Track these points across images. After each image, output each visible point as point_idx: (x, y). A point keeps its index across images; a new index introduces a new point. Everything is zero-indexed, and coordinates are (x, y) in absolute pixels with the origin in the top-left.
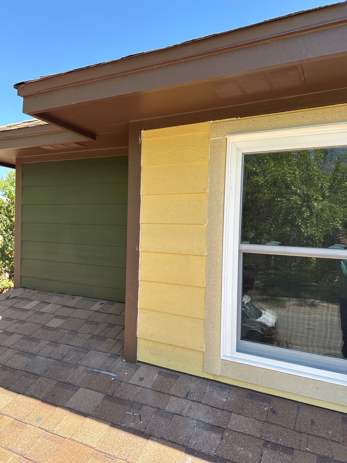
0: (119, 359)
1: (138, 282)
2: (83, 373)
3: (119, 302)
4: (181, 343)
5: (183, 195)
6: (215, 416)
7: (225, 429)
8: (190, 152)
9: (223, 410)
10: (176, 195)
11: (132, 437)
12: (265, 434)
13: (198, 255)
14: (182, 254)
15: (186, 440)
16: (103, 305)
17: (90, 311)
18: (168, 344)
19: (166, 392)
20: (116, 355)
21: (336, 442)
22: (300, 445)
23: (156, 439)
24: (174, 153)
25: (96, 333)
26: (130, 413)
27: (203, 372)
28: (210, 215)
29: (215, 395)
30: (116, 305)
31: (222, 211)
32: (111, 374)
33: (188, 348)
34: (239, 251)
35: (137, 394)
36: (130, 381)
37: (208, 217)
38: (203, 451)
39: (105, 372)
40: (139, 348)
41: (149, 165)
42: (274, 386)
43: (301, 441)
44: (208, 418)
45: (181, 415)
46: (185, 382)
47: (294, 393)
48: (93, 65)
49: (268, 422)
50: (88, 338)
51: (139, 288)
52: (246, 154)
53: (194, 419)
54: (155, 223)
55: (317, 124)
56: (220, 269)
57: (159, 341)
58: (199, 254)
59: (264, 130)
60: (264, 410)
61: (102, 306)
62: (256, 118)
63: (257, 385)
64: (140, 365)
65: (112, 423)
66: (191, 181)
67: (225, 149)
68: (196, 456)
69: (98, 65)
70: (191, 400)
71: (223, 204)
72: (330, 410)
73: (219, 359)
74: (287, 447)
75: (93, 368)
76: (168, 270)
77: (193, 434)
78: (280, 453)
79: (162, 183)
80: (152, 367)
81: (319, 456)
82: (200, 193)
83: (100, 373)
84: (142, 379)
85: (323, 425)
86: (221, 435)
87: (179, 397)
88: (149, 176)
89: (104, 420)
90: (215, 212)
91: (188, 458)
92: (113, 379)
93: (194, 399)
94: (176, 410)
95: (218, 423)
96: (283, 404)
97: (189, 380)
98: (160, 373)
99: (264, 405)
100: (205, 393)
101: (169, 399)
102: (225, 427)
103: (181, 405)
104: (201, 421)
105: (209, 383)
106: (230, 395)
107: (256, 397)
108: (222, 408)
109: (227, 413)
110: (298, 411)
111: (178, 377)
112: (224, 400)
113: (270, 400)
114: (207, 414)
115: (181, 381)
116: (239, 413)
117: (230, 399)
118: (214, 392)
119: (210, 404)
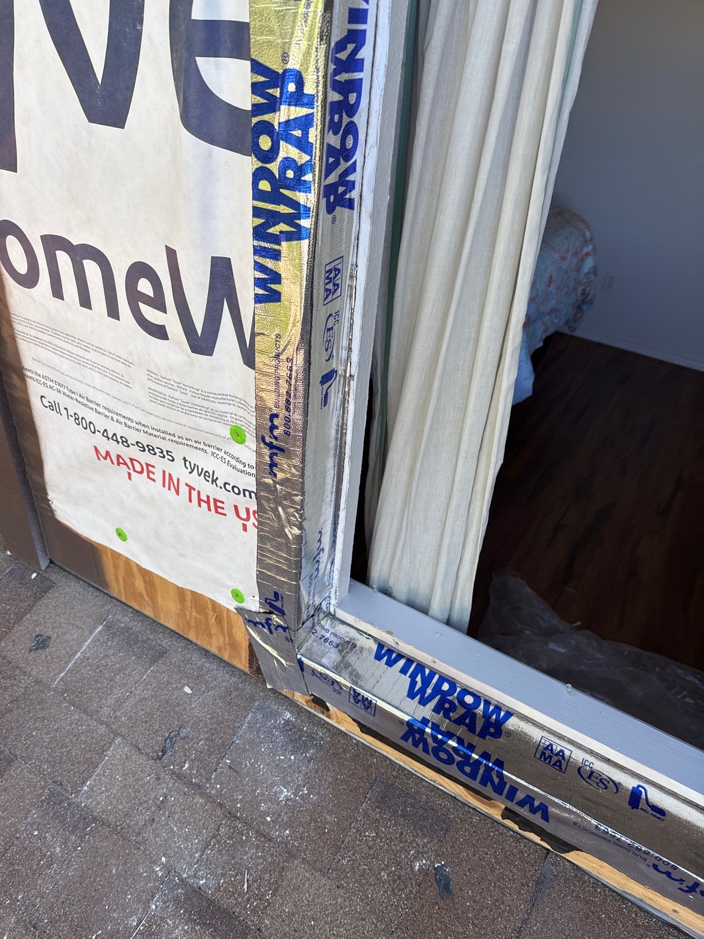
6: (234, 858)
7: (250, 930)
9: (269, 838)
60: (412, 869)
70: (173, 773)
84: (44, 641)
87: (139, 749)
93: (184, 768)
94: (111, 803)
95: (236, 896)
96: (487, 854)
97: (192, 677)
98: (108, 627)
99: (418, 845)
100: (229, 748)
101: (102, 752)
102: (253, 921)
103: (134, 787)
104: (180, 874)
105: (256, 700)
106: (311, 772)
107: (399, 798)
108: (267, 831)
109: (280, 855)
110: (533, 903)
111: (163, 653)
112: (283, 796)
113: (444, 826)
114: (209, 847)
115: (164, 677)
116: (318, 865)
117: (306, 794)
118: (261, 749)
119: (232, 802)
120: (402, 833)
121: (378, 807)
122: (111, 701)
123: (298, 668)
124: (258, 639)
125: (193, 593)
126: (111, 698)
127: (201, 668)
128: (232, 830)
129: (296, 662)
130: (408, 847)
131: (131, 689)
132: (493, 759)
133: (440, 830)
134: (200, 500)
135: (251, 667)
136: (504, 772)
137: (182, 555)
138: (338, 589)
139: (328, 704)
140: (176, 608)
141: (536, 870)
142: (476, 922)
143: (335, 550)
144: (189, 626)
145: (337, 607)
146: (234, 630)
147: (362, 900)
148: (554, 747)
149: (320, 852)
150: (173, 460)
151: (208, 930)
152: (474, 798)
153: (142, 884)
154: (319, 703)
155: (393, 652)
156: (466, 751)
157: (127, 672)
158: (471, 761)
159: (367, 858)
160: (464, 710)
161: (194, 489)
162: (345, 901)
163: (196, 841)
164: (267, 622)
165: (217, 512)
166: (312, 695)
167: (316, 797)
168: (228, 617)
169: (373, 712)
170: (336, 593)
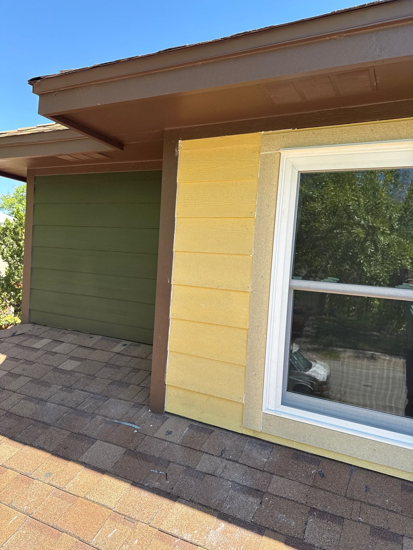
0: (143, 409)
1: (169, 320)
2: (101, 424)
3: (145, 344)
4: (217, 393)
5: (226, 219)
6: (253, 477)
7: (264, 493)
8: (236, 168)
9: (263, 471)
10: (217, 219)
11: (156, 498)
12: (312, 500)
13: (240, 290)
14: (222, 289)
15: (219, 503)
16: (127, 346)
17: (110, 353)
18: (202, 393)
19: (198, 448)
20: (140, 404)
21: (393, 512)
22: (351, 514)
23: (184, 501)
24: (216, 168)
25: (117, 378)
26: (154, 471)
27: (241, 427)
28: (256, 244)
29: (255, 454)
30: (141, 346)
31: (272, 239)
32: (133, 426)
33: (224, 399)
34: (290, 288)
35: (163, 450)
36: (155, 434)
37: (255, 247)
38: (239, 516)
39: (126, 424)
40: (167, 396)
41: (187, 182)
42: (324, 446)
43: (352, 509)
44: (246, 480)
45: (214, 475)
46: (220, 438)
47: (347, 454)
48: (125, 59)
49: (316, 487)
50: (108, 384)
51: (170, 328)
52: (302, 172)
53: (229, 480)
54: (191, 252)
55: (389, 140)
56: (266, 309)
57: (191, 390)
58: (242, 290)
59: (325, 144)
60: (311, 473)
61: (125, 347)
62: (317, 130)
63: (304, 444)
64: (168, 416)
65: (134, 481)
66: (236, 203)
67: (278, 165)
68: (230, 522)
69: (131, 60)
70: (227, 459)
71: (273, 231)
72: (389, 475)
73: (261, 413)
74: (337, 516)
75: (112, 418)
76: (205, 308)
77: (227, 497)
78: (328, 522)
79: (200, 204)
80: (182, 420)
81: (372, 527)
82: (246, 218)
83: (121, 424)
84: (170, 432)
85: (380, 492)
86: (260, 499)
87: (213, 455)
88: (186, 195)
89: (124, 478)
90: (263, 241)
91: (221, 524)
92: (136, 431)
93: (230, 457)
94: (208, 469)
95: (258, 486)
96: (333, 467)
98: (191, 427)
99: (312, 467)
100: (243, 451)
105: (248, 440)
106: (272, 454)
108: (262, 469)
110: (351, 476)
111: (213, 432)
112: (265, 460)
114: (245, 476)
115: (215, 437)
116: (281, 475)
117: (272, 459)
118: (254, 451)
119: (249, 464)
120: (305, 465)
121: (296, 460)
122: (199, 444)
130: (309, 468)
133: (317, 463)
141: (349, 469)
151: (251, 495)
159: (296, 472)
162: (292, 483)
163: (240, 474)
167: (275, 460)
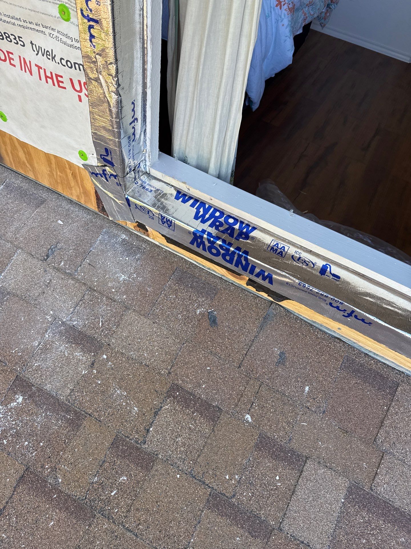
6: (94, 310)
7: (103, 345)
9: (114, 300)
12: (180, 367)
15: (21, 357)
29: (108, 261)
38: (49, 386)
43: (242, 395)
44: (79, 314)
45: (24, 299)
46: (54, 219)
60: (196, 313)
68: (33, 394)
70: (54, 268)
74: (211, 405)
77: (39, 345)
78: (194, 413)
85: (300, 368)
86: (94, 356)
87: (32, 255)
91: (17, 397)
93: (61, 265)
94: (18, 285)
95: (95, 329)
96: (238, 305)
97: (63, 215)
98: (7, 187)
99: (199, 302)
100: (89, 253)
101: (10, 257)
102: (105, 340)
103: (31, 276)
104: (61, 319)
105: (104, 228)
106: (138, 266)
107: (189, 279)
108: (112, 296)
109: (121, 308)
110: (261, 328)
111: (43, 202)
112: (122, 278)
113: (214, 292)
114: (79, 306)
115: (45, 215)
116: (142, 312)
117: (135, 277)
118: (108, 254)
119: (91, 282)
120: (190, 296)
121: (177, 283)
122: (13, 229)
123: (126, 204)
124: (100, 187)
125: (56, 157)
126: (12, 227)
127: (68, 210)
128: (92, 297)
129: (125, 200)
130: (194, 302)
131: (25, 222)
132: (242, 250)
133: (212, 294)
134: (46, 77)
135: (98, 207)
136: (249, 257)
137: (43, 127)
138: (150, 154)
139: (147, 227)
140: (47, 170)
141: (264, 312)
142: (229, 337)
143: (146, 123)
144: (57, 183)
145: (151, 167)
146: (84, 182)
147: (167, 329)
148: (279, 245)
149: (143, 306)
150: (24, 46)
151: (80, 346)
152: (232, 275)
153: (40, 325)
154: (141, 226)
155: (186, 195)
156: (227, 247)
157: (21, 213)
158: (230, 253)
159: (170, 308)
160: (227, 226)
161: (41, 68)
162: (157, 329)
163: (71, 303)
164: (104, 173)
165: (59, 86)
166: (137, 222)
167: (141, 279)
168: (80, 173)
169: (173, 229)
170: (149, 157)
